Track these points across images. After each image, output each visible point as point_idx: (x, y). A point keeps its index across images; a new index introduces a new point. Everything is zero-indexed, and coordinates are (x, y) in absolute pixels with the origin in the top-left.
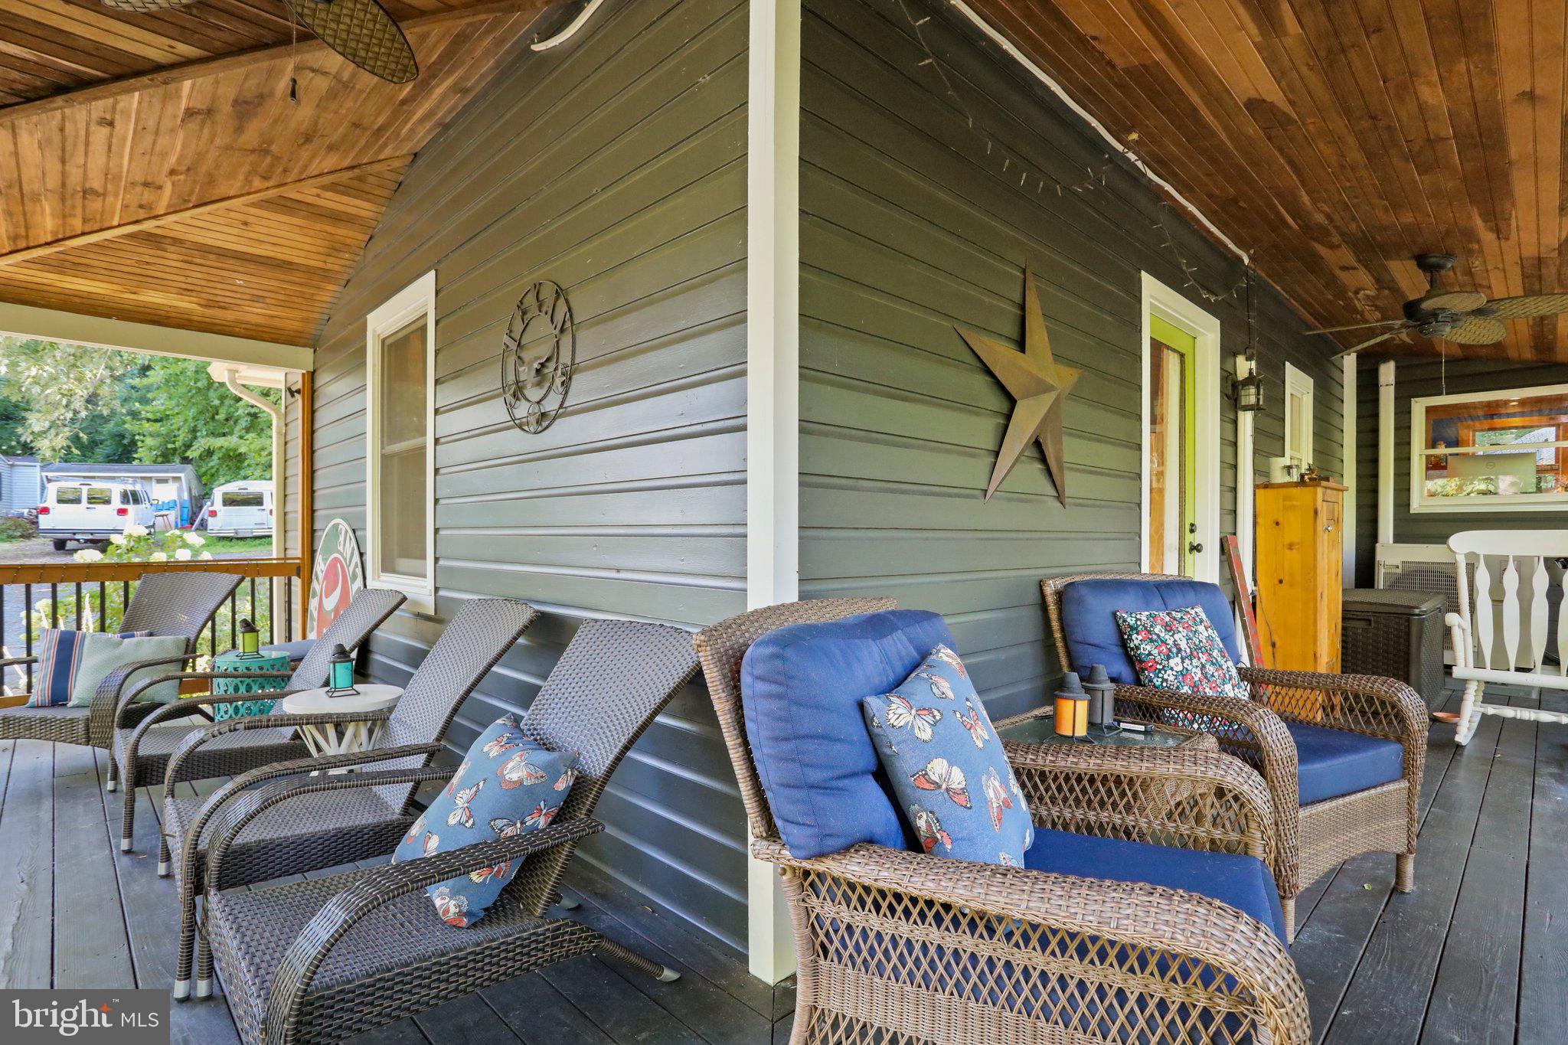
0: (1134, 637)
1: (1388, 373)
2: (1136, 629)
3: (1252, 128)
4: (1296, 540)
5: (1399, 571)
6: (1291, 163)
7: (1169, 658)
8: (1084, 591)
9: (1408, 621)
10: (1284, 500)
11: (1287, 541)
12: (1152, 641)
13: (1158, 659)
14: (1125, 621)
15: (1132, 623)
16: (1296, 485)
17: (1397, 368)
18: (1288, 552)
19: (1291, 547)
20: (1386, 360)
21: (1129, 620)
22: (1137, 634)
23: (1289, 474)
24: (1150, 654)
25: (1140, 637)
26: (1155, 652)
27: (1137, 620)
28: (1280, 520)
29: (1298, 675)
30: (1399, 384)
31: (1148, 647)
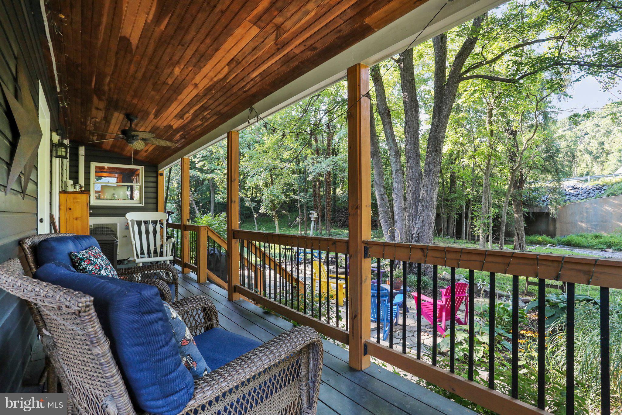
0: (82, 264)
1: (82, 151)
2: (83, 259)
3: (114, 46)
4: (79, 216)
5: (92, 228)
6: (116, 66)
7: (100, 270)
8: (54, 244)
9: (113, 245)
10: (73, 199)
11: (75, 216)
12: (92, 264)
13: (96, 272)
14: (77, 256)
15: (81, 257)
16: (79, 193)
17: (85, 149)
18: (75, 221)
19: (77, 219)
20: (82, 146)
21: (79, 256)
22: (84, 262)
23: (75, 188)
24: (92, 270)
25: (86, 263)
26: (94, 269)
27: (83, 255)
28: (72, 207)
29: (134, 268)
30: (86, 156)
31: (91, 267)
